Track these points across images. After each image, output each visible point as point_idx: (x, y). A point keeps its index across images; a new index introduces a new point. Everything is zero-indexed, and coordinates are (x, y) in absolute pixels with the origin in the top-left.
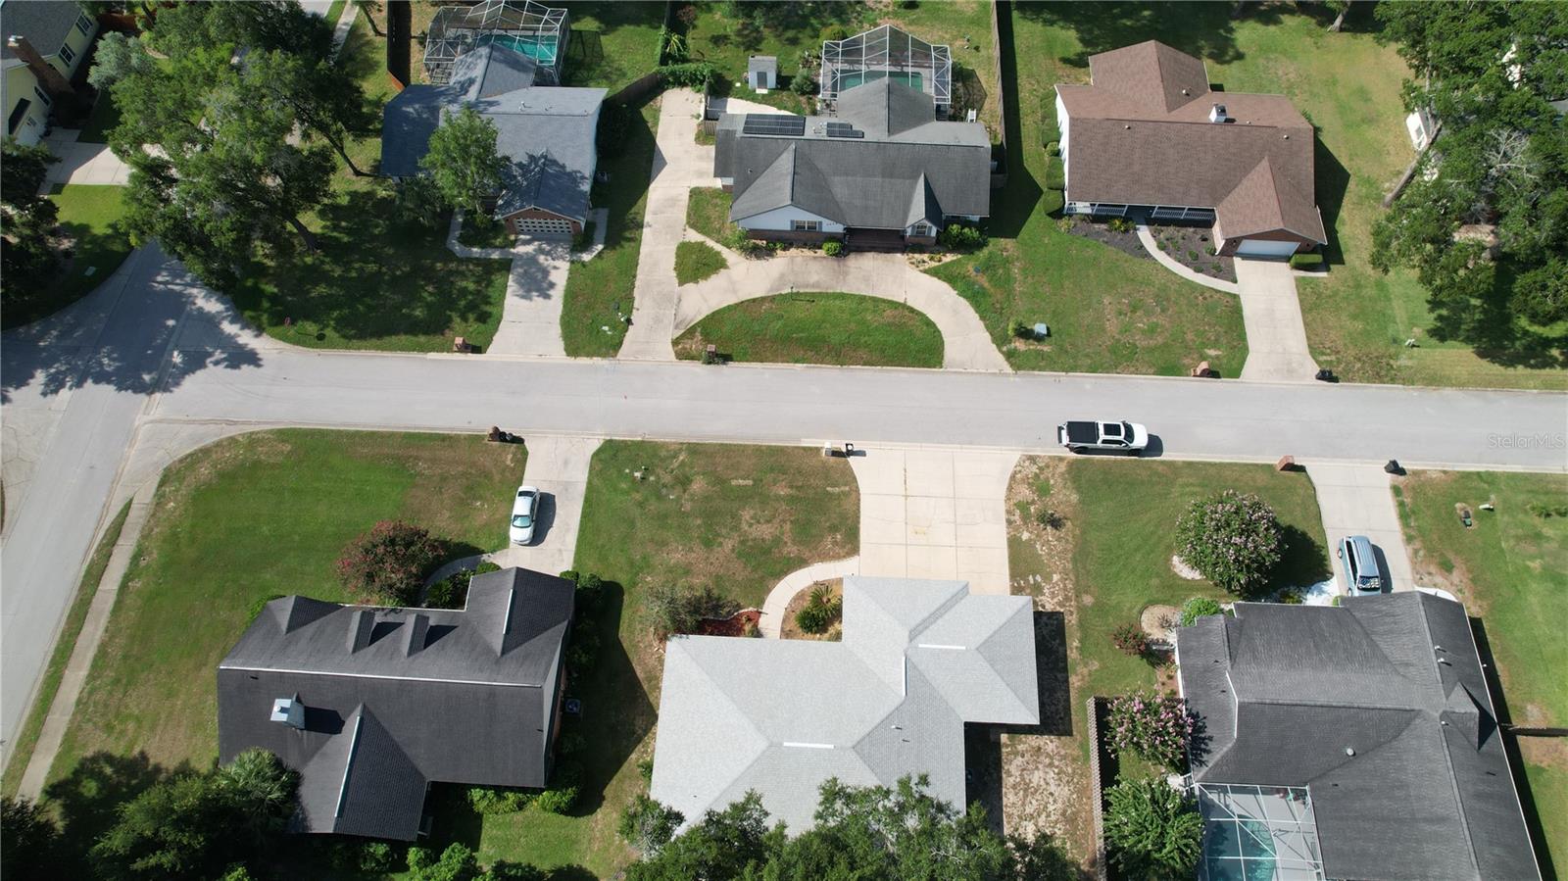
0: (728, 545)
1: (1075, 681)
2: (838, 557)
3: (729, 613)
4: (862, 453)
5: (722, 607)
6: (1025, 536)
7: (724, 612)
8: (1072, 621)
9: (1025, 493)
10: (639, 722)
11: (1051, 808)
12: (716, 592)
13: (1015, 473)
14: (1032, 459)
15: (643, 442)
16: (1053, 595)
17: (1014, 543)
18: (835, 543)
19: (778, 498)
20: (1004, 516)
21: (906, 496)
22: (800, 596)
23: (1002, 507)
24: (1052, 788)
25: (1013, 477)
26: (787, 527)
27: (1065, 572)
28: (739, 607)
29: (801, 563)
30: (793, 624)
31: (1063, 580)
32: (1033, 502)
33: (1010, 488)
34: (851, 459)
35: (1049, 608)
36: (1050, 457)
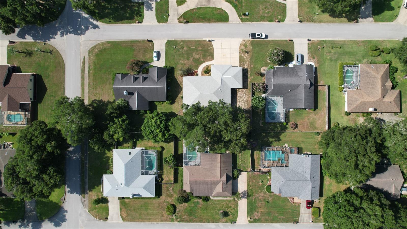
0: (191, 59)
1: (249, 80)
2: (210, 61)
3: (192, 71)
4: (214, 41)
5: (191, 70)
6: (242, 55)
7: (191, 71)
8: (249, 70)
9: (243, 47)
10: (180, 90)
11: (244, 100)
12: (190, 68)
13: (241, 43)
14: (244, 40)
15: (174, 40)
16: (246, 66)
17: (240, 57)
18: (210, 58)
19: (199, 50)
20: (239, 52)
21: (222, 49)
22: (204, 68)
23: (238, 50)
24: (244, 97)
25: (241, 44)
26: (201, 55)
27: (249, 61)
28: (194, 70)
29: (204, 62)
30: (203, 73)
31: (248, 63)
32: (244, 49)
33: (240, 46)
34: (212, 42)
35: (246, 68)
36: (248, 40)
